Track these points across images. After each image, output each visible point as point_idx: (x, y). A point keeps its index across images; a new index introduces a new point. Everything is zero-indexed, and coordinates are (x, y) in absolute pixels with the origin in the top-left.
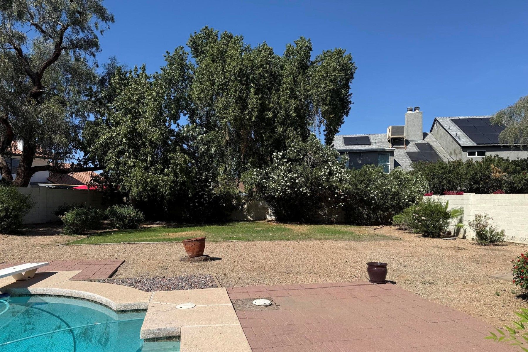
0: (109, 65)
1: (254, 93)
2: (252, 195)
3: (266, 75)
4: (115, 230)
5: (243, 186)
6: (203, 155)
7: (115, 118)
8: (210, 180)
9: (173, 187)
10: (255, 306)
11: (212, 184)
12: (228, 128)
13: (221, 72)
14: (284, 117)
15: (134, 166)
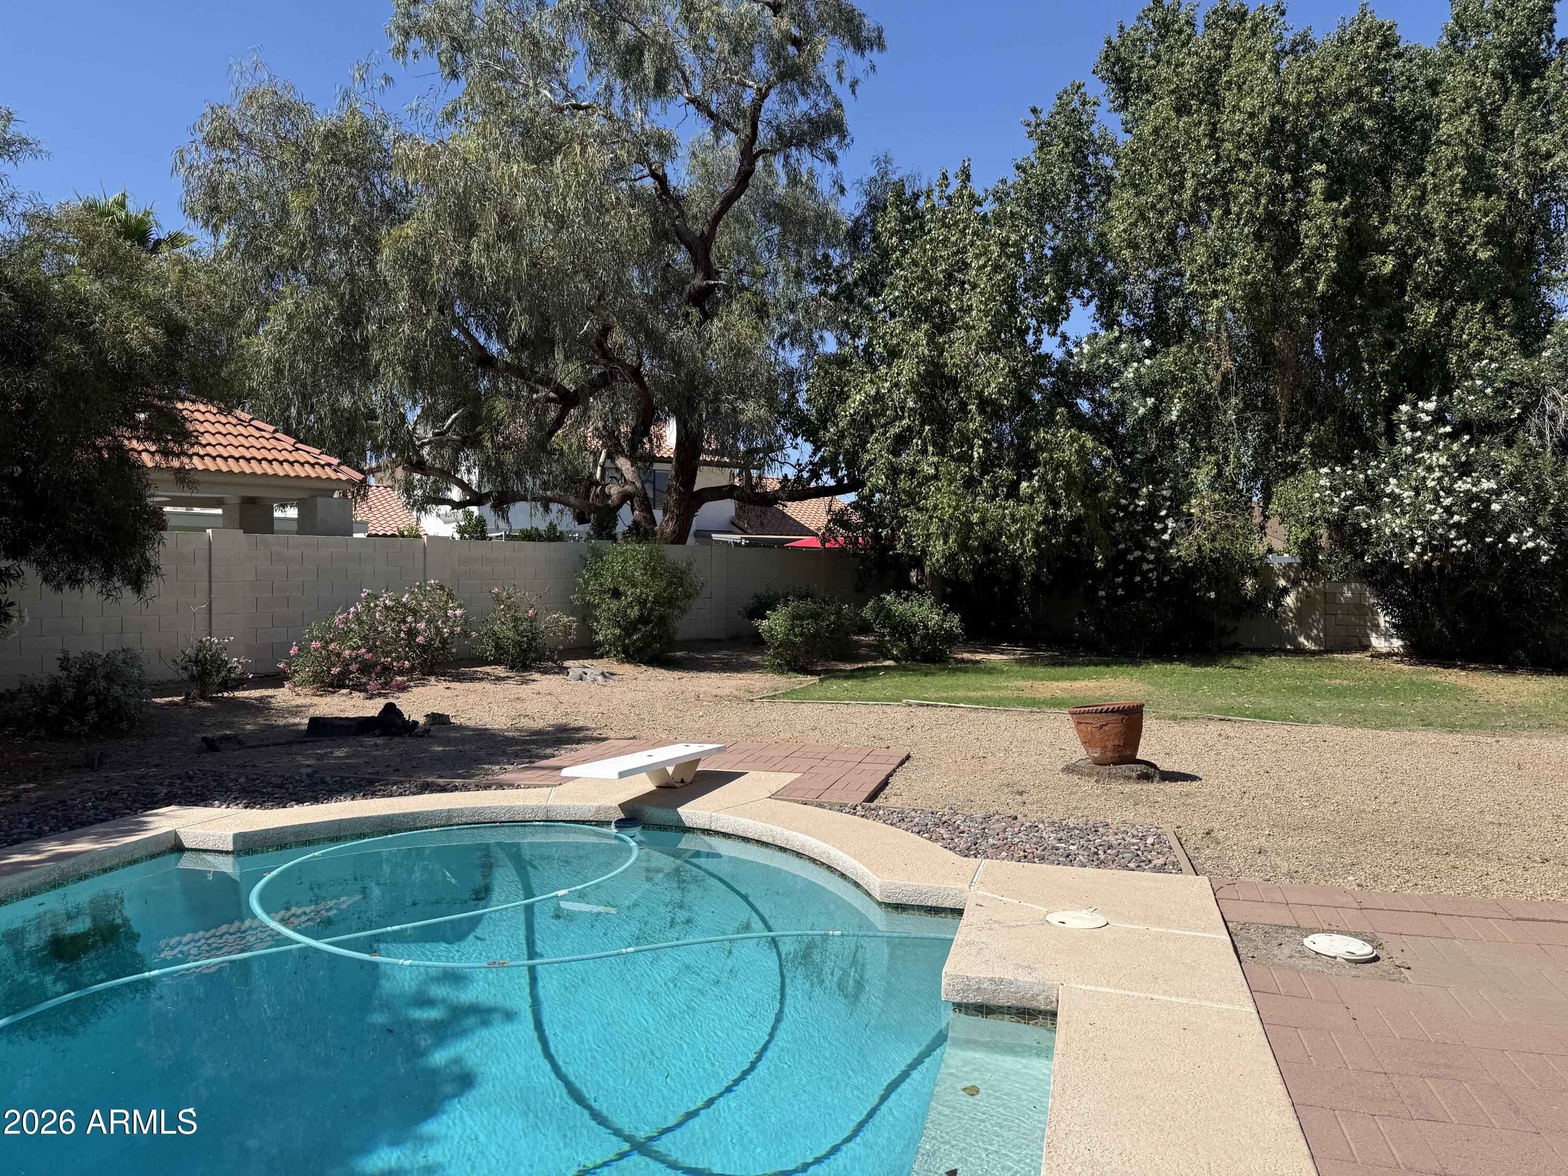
0: (873, 180)
1: (1322, 194)
2: (1317, 560)
3: (1369, 123)
4: (887, 663)
5: (1282, 530)
6: (1142, 429)
7: (888, 337)
8: (1163, 513)
9: (1046, 539)
10: (1313, 955)
11: (1171, 523)
12: (1226, 330)
13: (1205, 142)
14: (1442, 266)
15: (936, 477)
